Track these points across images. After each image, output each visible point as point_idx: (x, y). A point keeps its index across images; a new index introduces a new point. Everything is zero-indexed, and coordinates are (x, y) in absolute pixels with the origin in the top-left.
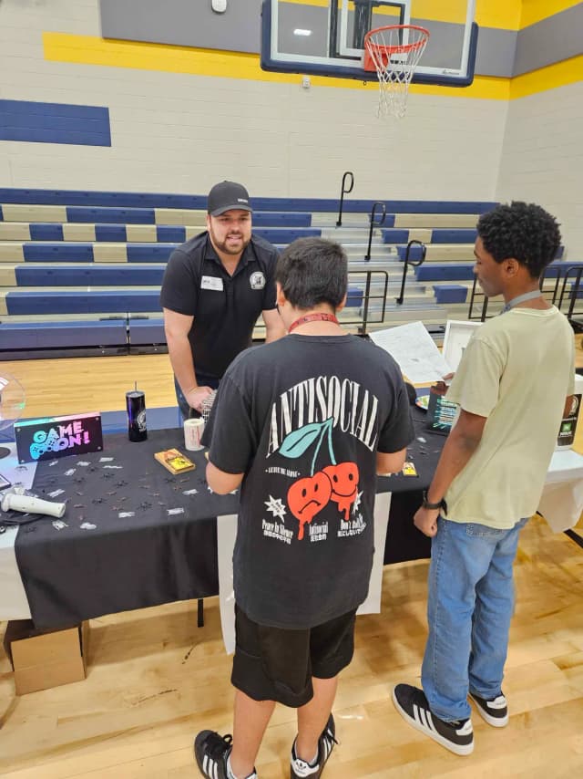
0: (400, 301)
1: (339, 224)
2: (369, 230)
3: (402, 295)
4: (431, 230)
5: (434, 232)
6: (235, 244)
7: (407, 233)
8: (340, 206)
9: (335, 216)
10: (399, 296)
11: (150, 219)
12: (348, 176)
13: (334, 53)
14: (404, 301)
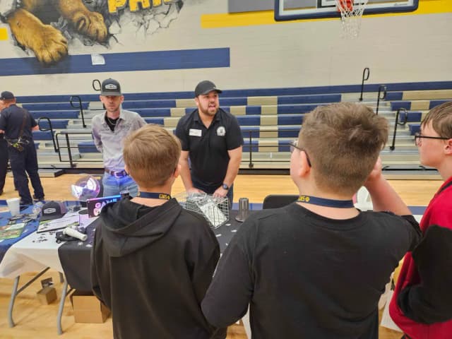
0: (392, 148)
1: (361, 99)
2: (376, 102)
3: (394, 144)
4: (429, 101)
5: (431, 102)
6: (212, 110)
7: (410, 103)
8: (362, 89)
9: (358, 95)
10: (391, 145)
11: (245, 103)
12: (367, 71)
13: (320, 6)
14: (396, 149)
